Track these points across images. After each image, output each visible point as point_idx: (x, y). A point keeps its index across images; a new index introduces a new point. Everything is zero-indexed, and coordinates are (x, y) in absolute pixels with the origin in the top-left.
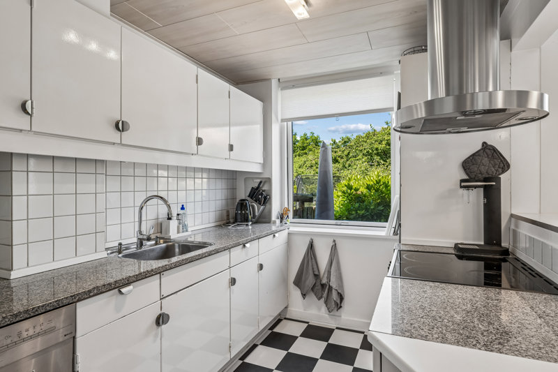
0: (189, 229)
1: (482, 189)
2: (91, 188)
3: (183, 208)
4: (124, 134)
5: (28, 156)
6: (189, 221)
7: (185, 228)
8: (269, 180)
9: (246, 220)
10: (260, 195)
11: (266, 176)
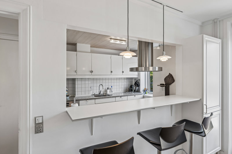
0: (113, 92)
1: (165, 87)
2: (88, 83)
3: (112, 87)
4: (92, 73)
5: (78, 78)
6: (113, 90)
7: (112, 92)
8: (139, 80)
9: (132, 91)
10: (137, 84)
11: (139, 78)
